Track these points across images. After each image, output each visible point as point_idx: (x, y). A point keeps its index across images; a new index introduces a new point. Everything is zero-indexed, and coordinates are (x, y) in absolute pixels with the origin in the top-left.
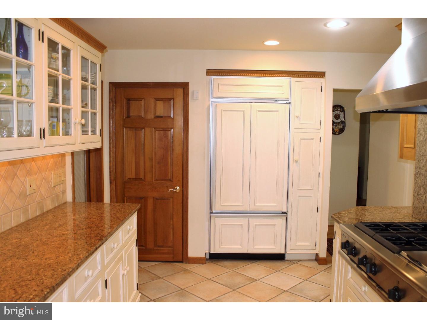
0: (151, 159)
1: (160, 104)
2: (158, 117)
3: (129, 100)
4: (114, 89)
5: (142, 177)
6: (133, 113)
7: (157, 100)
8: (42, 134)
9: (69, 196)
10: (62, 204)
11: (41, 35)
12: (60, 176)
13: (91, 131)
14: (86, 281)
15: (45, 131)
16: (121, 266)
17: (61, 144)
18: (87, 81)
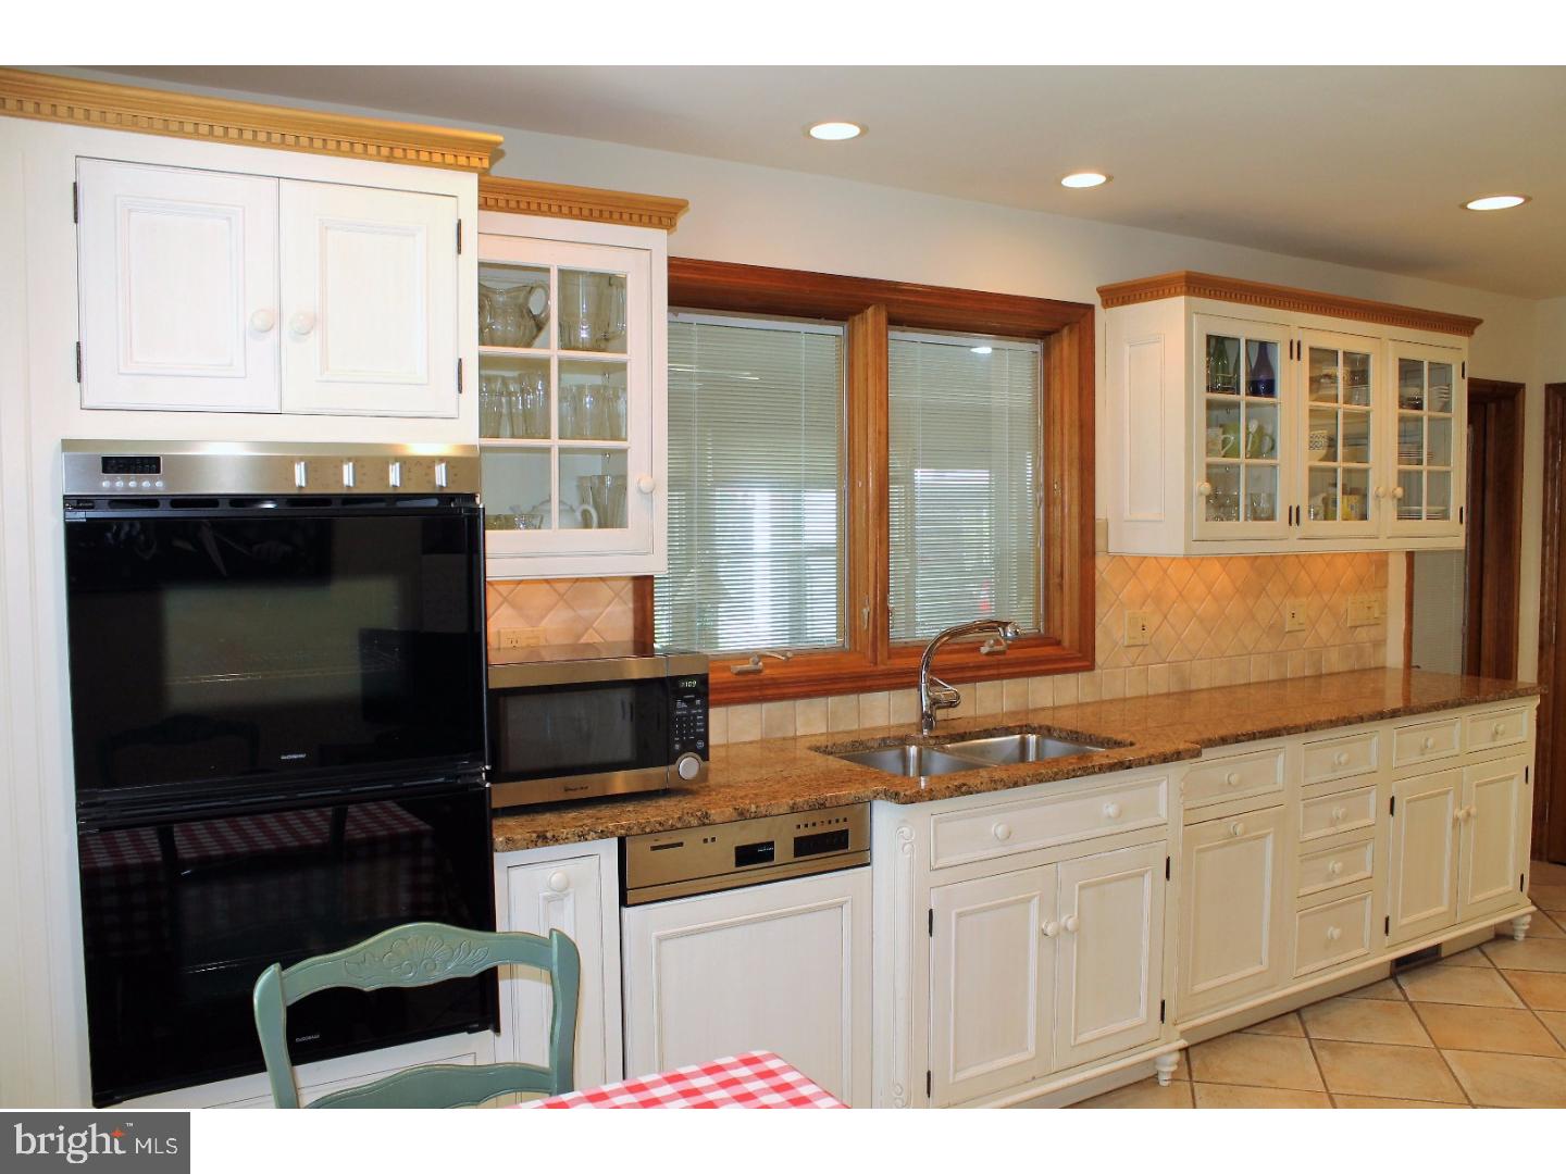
4: (1559, 402)
8: (1294, 516)
9: (1394, 656)
10: (1371, 669)
11: (1295, 349)
12: (1369, 608)
13: (1428, 512)
14: (1335, 771)
15: (1301, 512)
16: (1451, 796)
17: (1341, 536)
18: (1419, 407)
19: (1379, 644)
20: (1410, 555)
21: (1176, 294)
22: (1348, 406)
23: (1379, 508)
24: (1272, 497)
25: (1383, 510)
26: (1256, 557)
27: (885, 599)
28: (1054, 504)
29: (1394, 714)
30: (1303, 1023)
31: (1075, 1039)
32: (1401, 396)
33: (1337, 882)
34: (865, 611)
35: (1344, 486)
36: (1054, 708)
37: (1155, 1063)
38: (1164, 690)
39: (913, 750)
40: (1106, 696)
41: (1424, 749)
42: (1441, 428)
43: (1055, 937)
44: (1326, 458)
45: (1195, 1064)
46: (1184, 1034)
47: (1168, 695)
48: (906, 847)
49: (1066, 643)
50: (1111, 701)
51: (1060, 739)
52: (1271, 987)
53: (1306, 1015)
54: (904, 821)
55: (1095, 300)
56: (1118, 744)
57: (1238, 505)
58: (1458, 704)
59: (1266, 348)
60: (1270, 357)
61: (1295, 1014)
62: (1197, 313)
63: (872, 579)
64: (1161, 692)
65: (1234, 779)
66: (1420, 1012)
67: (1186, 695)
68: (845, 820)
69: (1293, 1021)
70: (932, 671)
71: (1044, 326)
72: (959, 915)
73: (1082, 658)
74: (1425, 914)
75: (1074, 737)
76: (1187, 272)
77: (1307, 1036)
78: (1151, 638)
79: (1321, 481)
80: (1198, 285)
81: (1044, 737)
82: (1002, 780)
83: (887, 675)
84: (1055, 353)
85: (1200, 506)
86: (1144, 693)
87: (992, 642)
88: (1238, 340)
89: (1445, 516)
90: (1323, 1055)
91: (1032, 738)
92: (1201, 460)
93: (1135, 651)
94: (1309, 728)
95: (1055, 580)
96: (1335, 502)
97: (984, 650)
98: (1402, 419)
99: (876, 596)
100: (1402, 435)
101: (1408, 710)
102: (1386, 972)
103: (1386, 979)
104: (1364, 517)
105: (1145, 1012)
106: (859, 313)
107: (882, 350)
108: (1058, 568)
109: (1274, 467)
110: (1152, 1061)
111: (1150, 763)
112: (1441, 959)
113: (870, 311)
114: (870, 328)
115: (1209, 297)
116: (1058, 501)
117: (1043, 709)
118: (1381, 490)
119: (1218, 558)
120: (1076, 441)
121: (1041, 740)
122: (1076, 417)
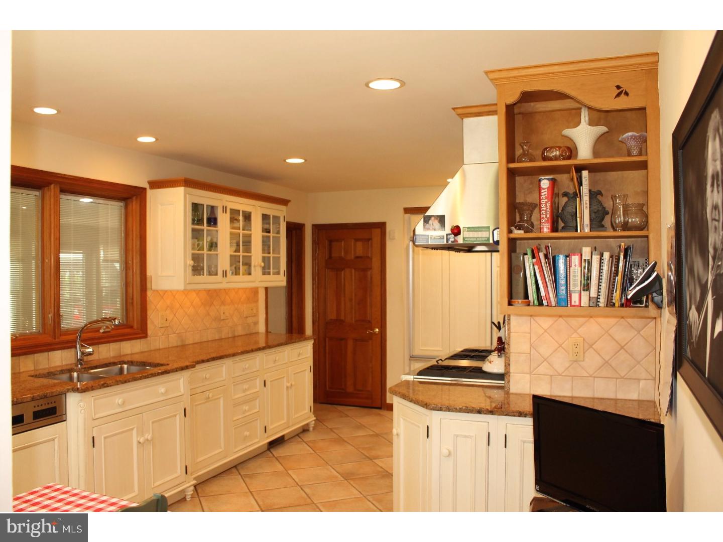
0: (351, 300)
1: (359, 245)
2: (357, 257)
3: (331, 242)
4: (317, 231)
5: (342, 318)
6: (335, 255)
7: (357, 240)
8: (225, 274)
9: (262, 328)
10: (253, 333)
11: (225, 209)
12: (252, 310)
13: (273, 272)
14: (244, 371)
15: (227, 272)
16: (285, 379)
17: (241, 282)
18: (269, 232)
19: (256, 323)
20: (266, 289)
21: (180, 186)
22: (243, 231)
23: (255, 270)
24: (216, 266)
25: (257, 271)
26: (209, 290)
27: (59, 310)
28: (129, 269)
29: (264, 348)
30: (238, 470)
31: (154, 485)
32: (263, 228)
33: (247, 414)
34: (50, 316)
35: (243, 262)
36: (132, 354)
37: (184, 492)
38: (175, 344)
39: (75, 374)
40: (152, 348)
41: (275, 361)
42: (277, 240)
43: (143, 443)
44: (235, 252)
45: (199, 491)
46: (195, 479)
47: (177, 347)
48: (82, 411)
49: (135, 326)
50: (155, 350)
51: (137, 365)
52: (225, 457)
53: (238, 467)
54: (81, 400)
55: (147, 186)
56: (162, 365)
57: (204, 269)
58: (286, 344)
59: (213, 209)
60: (216, 212)
61: (234, 468)
62: (188, 194)
63: (53, 302)
64: (174, 346)
65: (208, 376)
66: (280, 460)
67: (184, 347)
68: (55, 402)
69: (234, 470)
70: (82, 341)
71: (125, 196)
72: (105, 438)
73: (142, 333)
74: (279, 424)
75: (143, 364)
76: (185, 178)
77: (240, 474)
78: (170, 323)
79: (234, 260)
80: (189, 183)
81: (130, 365)
82: (120, 381)
83: (59, 343)
84: (130, 207)
85: (190, 270)
86: (167, 346)
87: (105, 327)
88: (204, 205)
89: (278, 273)
90: (247, 480)
91: (125, 366)
92: (190, 252)
93: (163, 329)
94: (234, 355)
95: (130, 301)
96: (239, 268)
97: (102, 331)
98: (263, 237)
99: (54, 309)
100: (263, 242)
101: (268, 347)
102: (266, 448)
103: (266, 451)
104: (250, 274)
105: (180, 470)
106: (47, 186)
107: (57, 203)
108: (131, 295)
109: (217, 255)
110: (183, 491)
111: (177, 371)
112: (285, 441)
113: (52, 186)
114: (52, 194)
115: (193, 188)
116: (131, 269)
117: (127, 355)
118: (256, 263)
119: (194, 290)
120: (138, 243)
121: (129, 367)
122: (138, 234)
